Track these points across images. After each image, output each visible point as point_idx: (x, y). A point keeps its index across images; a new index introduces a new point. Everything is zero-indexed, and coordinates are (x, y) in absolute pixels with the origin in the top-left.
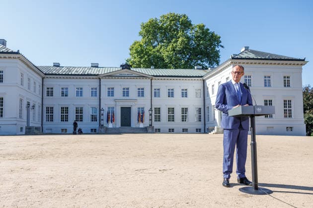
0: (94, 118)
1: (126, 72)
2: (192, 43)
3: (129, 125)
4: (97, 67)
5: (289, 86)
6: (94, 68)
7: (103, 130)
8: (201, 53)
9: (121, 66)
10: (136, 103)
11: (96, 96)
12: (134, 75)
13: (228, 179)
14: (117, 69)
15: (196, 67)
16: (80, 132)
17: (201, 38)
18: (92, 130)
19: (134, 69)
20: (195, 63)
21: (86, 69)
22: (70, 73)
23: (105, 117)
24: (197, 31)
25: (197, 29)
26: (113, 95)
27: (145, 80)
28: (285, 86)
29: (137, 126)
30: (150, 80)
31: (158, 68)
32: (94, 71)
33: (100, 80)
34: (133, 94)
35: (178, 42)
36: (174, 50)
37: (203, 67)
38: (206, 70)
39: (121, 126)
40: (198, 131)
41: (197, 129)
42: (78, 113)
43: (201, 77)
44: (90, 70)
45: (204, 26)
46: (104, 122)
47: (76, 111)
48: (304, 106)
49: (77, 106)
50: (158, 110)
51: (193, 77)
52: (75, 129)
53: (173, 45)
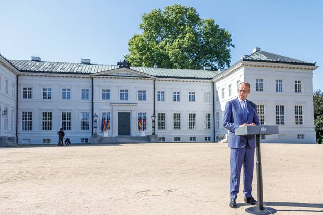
0: (85, 126)
1: (124, 71)
2: (200, 40)
3: (129, 133)
4: (89, 64)
5: (300, 91)
6: (85, 65)
7: (96, 140)
8: (211, 52)
9: (119, 64)
10: (136, 107)
11: (87, 98)
12: (134, 75)
13: (235, 199)
14: (113, 68)
15: (204, 68)
16: (68, 143)
17: (210, 35)
18: (82, 140)
19: (135, 68)
20: (204, 62)
21: (75, 66)
22: (54, 70)
23: (98, 124)
24: (206, 27)
25: (206, 24)
26: (108, 98)
27: (146, 81)
28: (296, 91)
29: (138, 135)
30: (152, 81)
31: (162, 67)
32: (85, 69)
33: (93, 80)
34: (133, 97)
35: (185, 39)
36: (180, 47)
37: (212, 68)
38: (216, 72)
39: (119, 134)
40: (207, 139)
41: (206, 138)
42: (65, 119)
43: (211, 79)
44: (80, 68)
45: (213, 22)
46: (98, 131)
47: (62, 116)
48: (315, 111)
49: (64, 111)
50: (162, 116)
51: (201, 79)
52: (61, 139)
53: (179, 41)
